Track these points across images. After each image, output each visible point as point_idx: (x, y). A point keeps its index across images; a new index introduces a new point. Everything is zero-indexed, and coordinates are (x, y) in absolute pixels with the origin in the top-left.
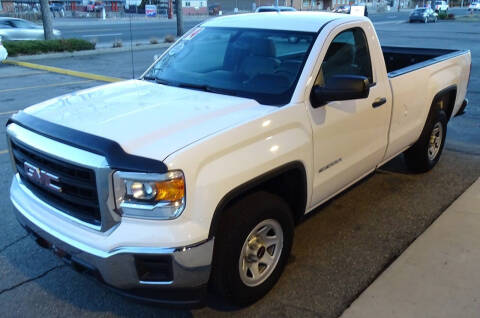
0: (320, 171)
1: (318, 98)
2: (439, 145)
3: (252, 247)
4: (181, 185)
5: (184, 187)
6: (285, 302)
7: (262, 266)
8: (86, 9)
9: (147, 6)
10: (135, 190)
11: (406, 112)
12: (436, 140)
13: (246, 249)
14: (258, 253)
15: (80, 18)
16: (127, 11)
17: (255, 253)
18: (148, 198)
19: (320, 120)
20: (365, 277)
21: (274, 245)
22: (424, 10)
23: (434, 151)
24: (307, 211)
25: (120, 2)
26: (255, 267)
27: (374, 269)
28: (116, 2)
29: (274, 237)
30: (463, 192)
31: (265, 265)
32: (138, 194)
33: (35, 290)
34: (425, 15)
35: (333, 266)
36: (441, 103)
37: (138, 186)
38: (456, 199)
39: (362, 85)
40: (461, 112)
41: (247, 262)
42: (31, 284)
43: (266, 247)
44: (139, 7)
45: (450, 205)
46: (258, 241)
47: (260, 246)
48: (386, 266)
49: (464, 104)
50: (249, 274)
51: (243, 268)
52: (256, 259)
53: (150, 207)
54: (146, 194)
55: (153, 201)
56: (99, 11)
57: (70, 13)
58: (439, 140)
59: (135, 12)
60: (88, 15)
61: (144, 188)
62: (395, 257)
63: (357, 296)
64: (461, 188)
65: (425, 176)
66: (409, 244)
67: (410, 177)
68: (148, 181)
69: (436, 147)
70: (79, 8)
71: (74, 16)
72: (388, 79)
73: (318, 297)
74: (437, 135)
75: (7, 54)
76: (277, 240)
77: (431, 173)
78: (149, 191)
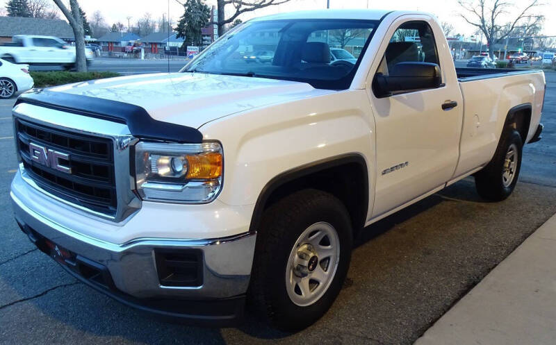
0: (384, 173)
1: (382, 88)
2: (514, 170)
3: (301, 257)
4: (218, 160)
5: (221, 164)
6: (341, 329)
7: (314, 283)
8: (123, 50)
9: (188, 47)
10: (162, 165)
11: (478, 123)
12: (510, 164)
13: (294, 258)
14: (309, 265)
15: (117, 57)
16: (167, 53)
17: (306, 263)
18: (177, 176)
19: (384, 112)
20: (439, 305)
21: (328, 258)
22: (481, 59)
23: (508, 177)
24: (367, 224)
25: (161, 44)
26: (304, 283)
27: (449, 296)
28: (156, 44)
29: (329, 247)
30: (546, 220)
31: (318, 283)
32: (164, 171)
33: (29, 311)
34: (483, 63)
35: (399, 291)
36: (515, 125)
37: (165, 160)
38: (538, 227)
39: (432, 72)
40: (535, 138)
41: (295, 276)
42: (25, 304)
43: (320, 259)
44: (180, 49)
45: (533, 232)
46: (309, 249)
47: (311, 255)
48: (463, 293)
49: (539, 129)
50: (298, 291)
51: (291, 281)
52: (306, 270)
53: (179, 188)
54: (175, 172)
55: (182, 180)
56: (138, 52)
57: (106, 54)
58: (514, 166)
59: (176, 54)
60: (126, 55)
61: (172, 165)
62: (475, 284)
63: (432, 324)
64: (543, 216)
65: (501, 204)
66: (489, 270)
67: (483, 205)
68: (179, 154)
69: (511, 173)
70: (117, 49)
71: (111, 56)
72: (458, 83)
73: (383, 324)
74: (512, 159)
75: (33, 83)
76: (333, 251)
77: (507, 202)
78: (179, 169)
